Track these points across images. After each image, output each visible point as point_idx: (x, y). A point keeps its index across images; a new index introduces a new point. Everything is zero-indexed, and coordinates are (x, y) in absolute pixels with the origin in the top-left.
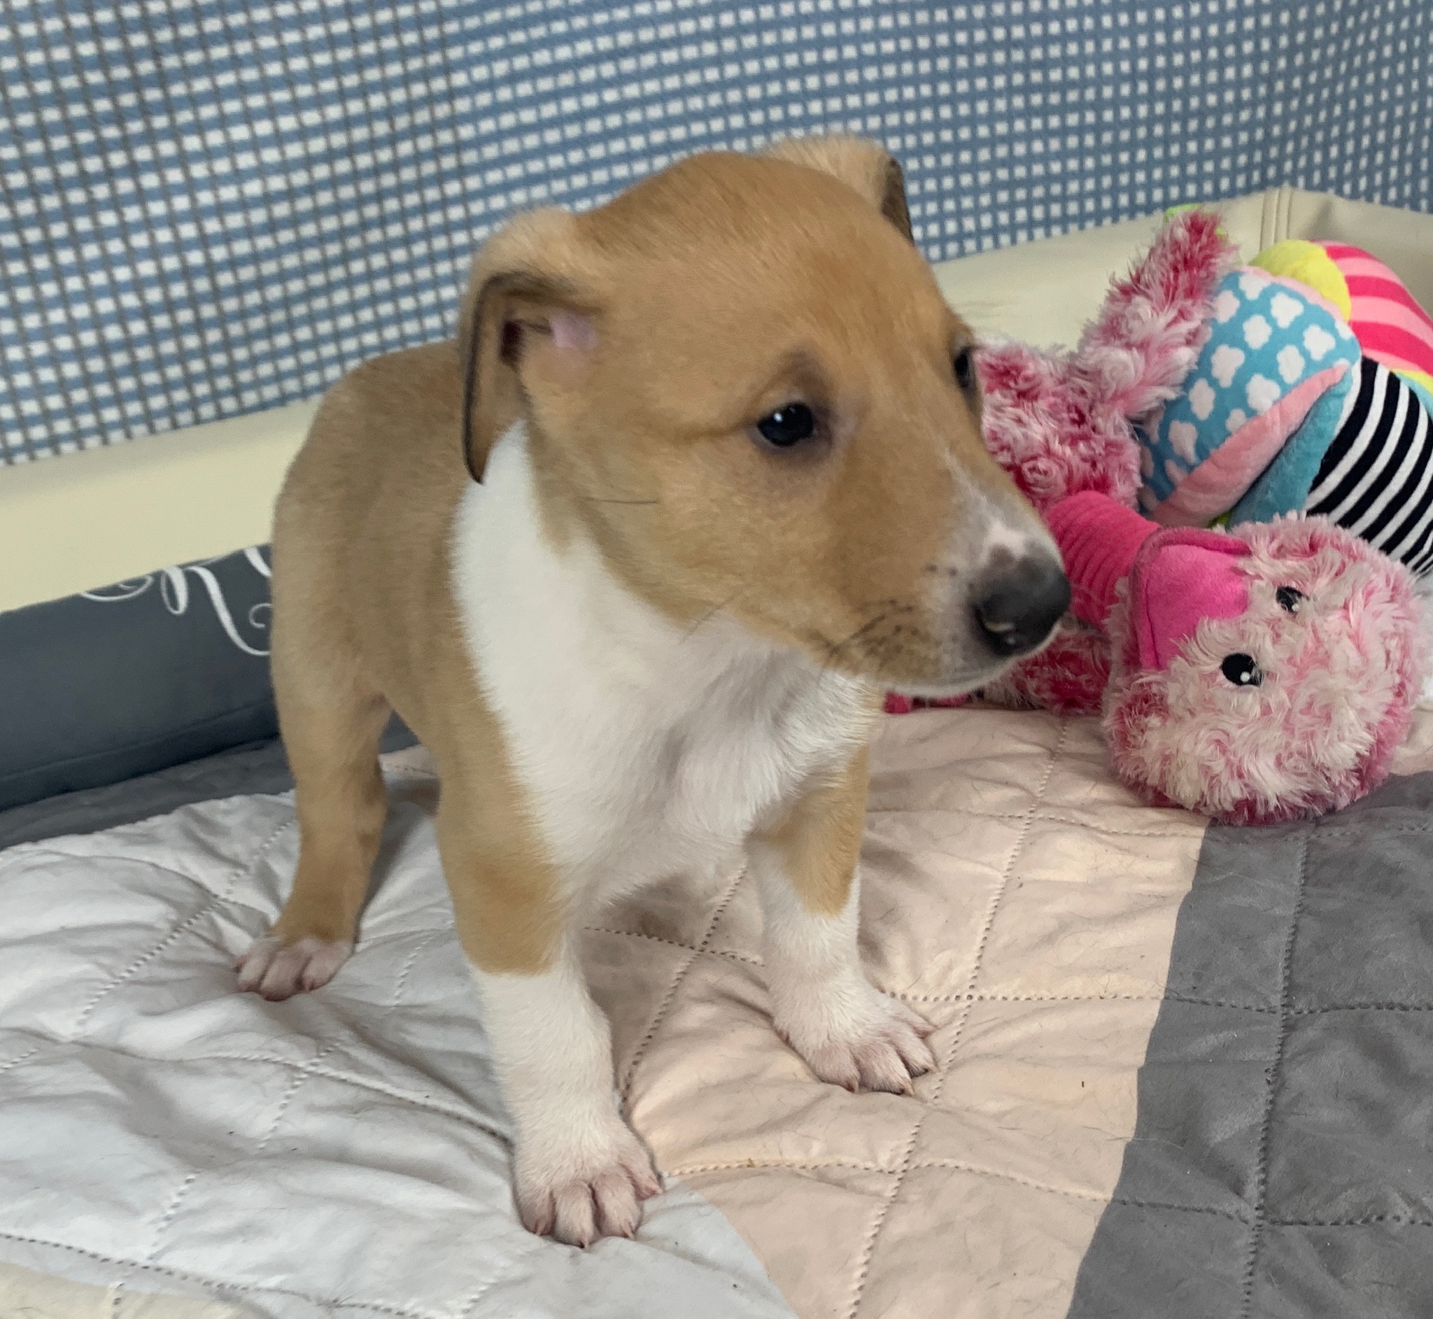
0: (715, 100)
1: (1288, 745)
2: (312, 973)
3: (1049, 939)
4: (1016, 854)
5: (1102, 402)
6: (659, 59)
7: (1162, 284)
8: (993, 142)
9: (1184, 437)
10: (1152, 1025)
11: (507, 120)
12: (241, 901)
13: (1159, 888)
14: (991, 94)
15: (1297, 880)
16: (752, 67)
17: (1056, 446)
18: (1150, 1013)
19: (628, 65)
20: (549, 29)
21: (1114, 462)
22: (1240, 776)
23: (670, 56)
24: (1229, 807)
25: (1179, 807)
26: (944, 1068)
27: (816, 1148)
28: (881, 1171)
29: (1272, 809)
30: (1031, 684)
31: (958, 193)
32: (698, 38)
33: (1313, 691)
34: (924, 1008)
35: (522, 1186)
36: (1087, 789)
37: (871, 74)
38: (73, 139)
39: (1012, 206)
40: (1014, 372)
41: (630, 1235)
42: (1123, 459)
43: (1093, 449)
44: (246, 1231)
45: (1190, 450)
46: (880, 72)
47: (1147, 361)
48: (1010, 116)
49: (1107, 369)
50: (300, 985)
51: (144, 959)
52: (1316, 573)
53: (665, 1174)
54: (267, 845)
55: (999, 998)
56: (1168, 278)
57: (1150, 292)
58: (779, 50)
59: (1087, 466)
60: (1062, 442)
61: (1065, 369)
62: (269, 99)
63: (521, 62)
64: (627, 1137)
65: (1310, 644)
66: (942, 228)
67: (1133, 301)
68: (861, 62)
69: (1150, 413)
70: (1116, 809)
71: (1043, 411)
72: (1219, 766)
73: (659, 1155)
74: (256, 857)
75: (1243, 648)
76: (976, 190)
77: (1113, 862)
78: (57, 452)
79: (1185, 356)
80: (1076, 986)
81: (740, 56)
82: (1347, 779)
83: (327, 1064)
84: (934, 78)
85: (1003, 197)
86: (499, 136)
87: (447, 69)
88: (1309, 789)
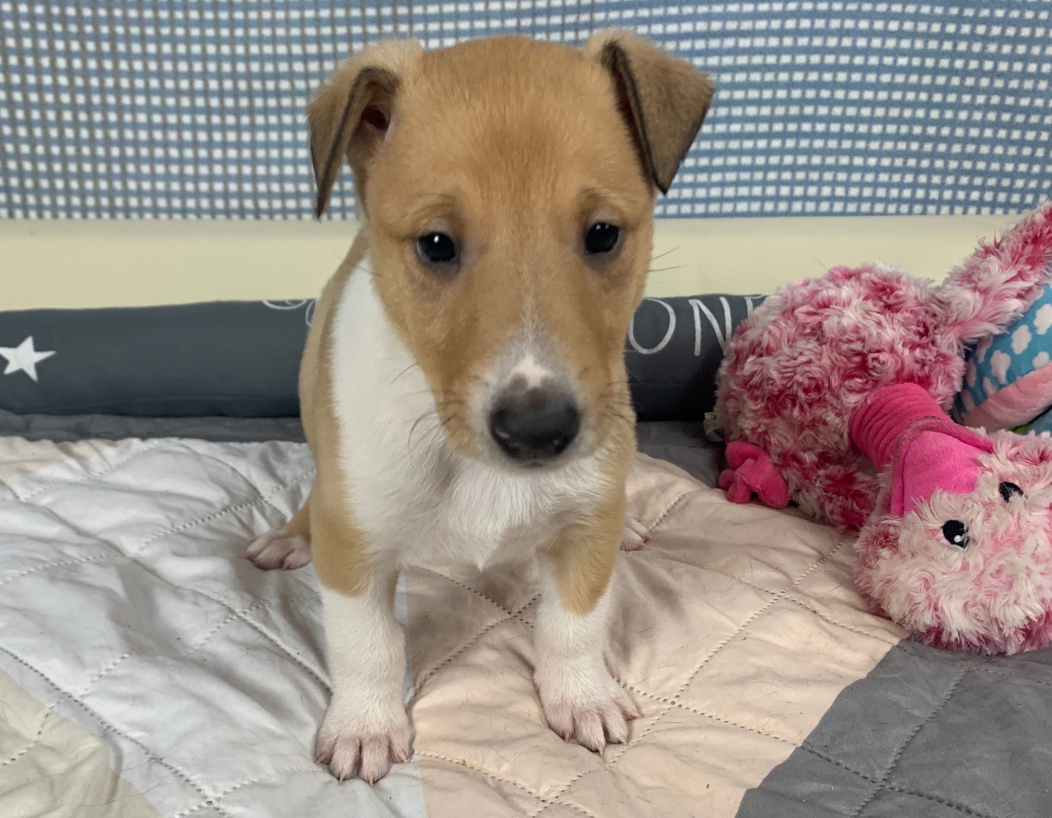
0: (769, 77)
1: (975, 596)
2: (291, 559)
3: (742, 681)
4: (755, 617)
5: (945, 325)
6: (737, 43)
7: (1013, 251)
8: (965, 140)
9: (1001, 363)
10: (781, 762)
12: (275, 505)
13: (843, 670)
14: (972, 107)
15: (945, 694)
16: (801, 59)
17: (899, 347)
18: (783, 753)
19: (714, 43)
20: (666, 11)
21: (939, 368)
22: (936, 609)
23: (745, 43)
24: (922, 629)
25: (889, 619)
26: (631, 744)
27: (506, 767)
28: (538, 798)
29: (953, 640)
30: (828, 507)
31: (931, 171)
32: (767, 33)
33: (1002, 562)
34: (641, 700)
35: (324, 729)
36: (831, 588)
37: (886, 78)
38: (349, 30)
39: (970, 188)
40: (888, 290)
41: (371, 782)
42: (948, 368)
43: (925, 355)
44: (138, 699)
45: (1002, 374)
46: (893, 78)
47: (984, 303)
48: (983, 125)
49: (955, 302)
50: (281, 564)
51: (197, 522)
52: (1037, 477)
53: (416, 752)
54: (305, 477)
55: (692, 710)
56: (1018, 247)
57: (1002, 255)
58: (824, 51)
59: (917, 366)
60: (904, 345)
61: (929, 297)
62: (472, 25)
64: (401, 719)
65: (1013, 528)
66: (914, 193)
67: (988, 258)
68: (880, 69)
69: (980, 340)
70: (845, 607)
71: (899, 321)
72: (920, 597)
73: (418, 738)
74: (295, 481)
75: (961, 518)
76: (945, 172)
77: (821, 642)
78: (300, 218)
79: (1015, 305)
80: (745, 719)
81: (794, 50)
82: (1015, 633)
83: (251, 615)
84: (932, 89)
85: (964, 180)
88: (983, 633)
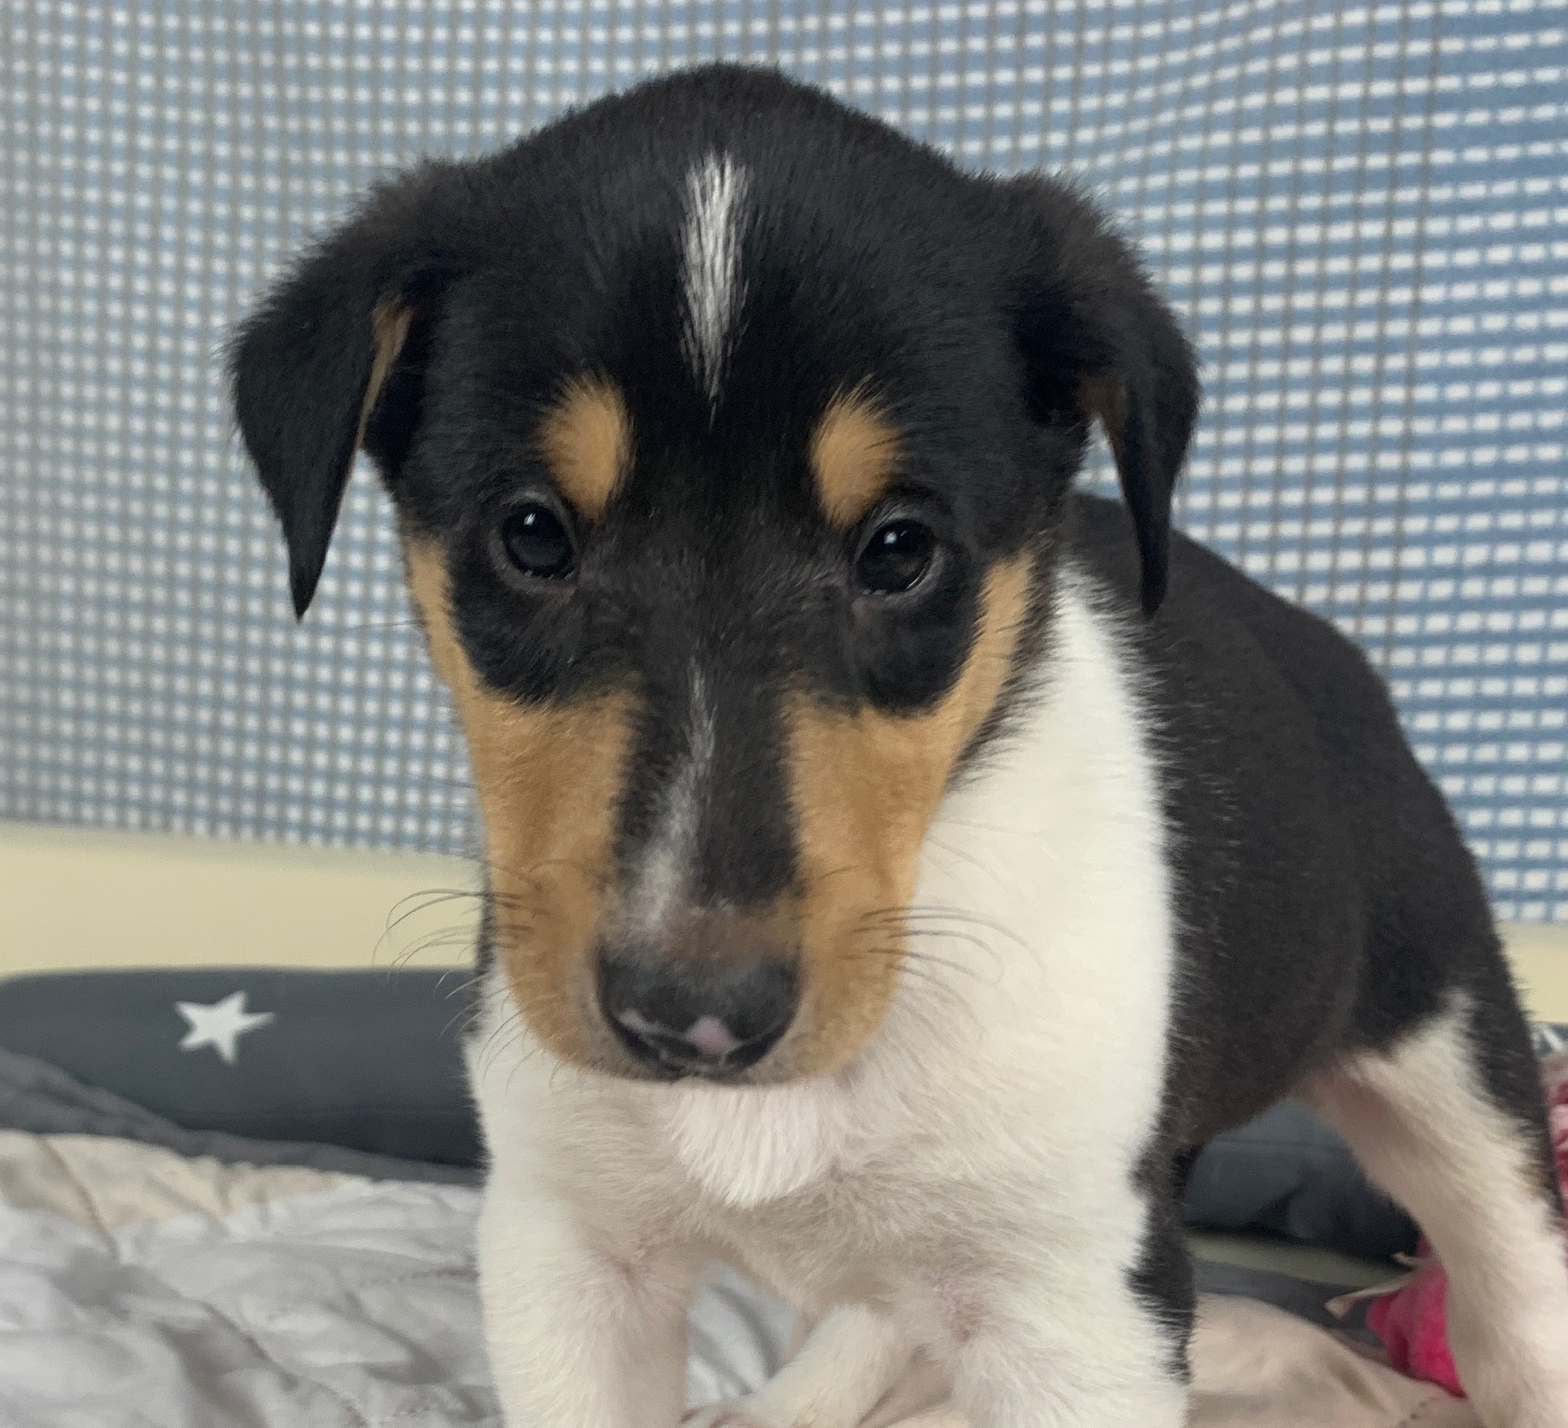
11: (1469, 622)
63: (1507, 553)
86: (1451, 639)
87: (1398, 542)
